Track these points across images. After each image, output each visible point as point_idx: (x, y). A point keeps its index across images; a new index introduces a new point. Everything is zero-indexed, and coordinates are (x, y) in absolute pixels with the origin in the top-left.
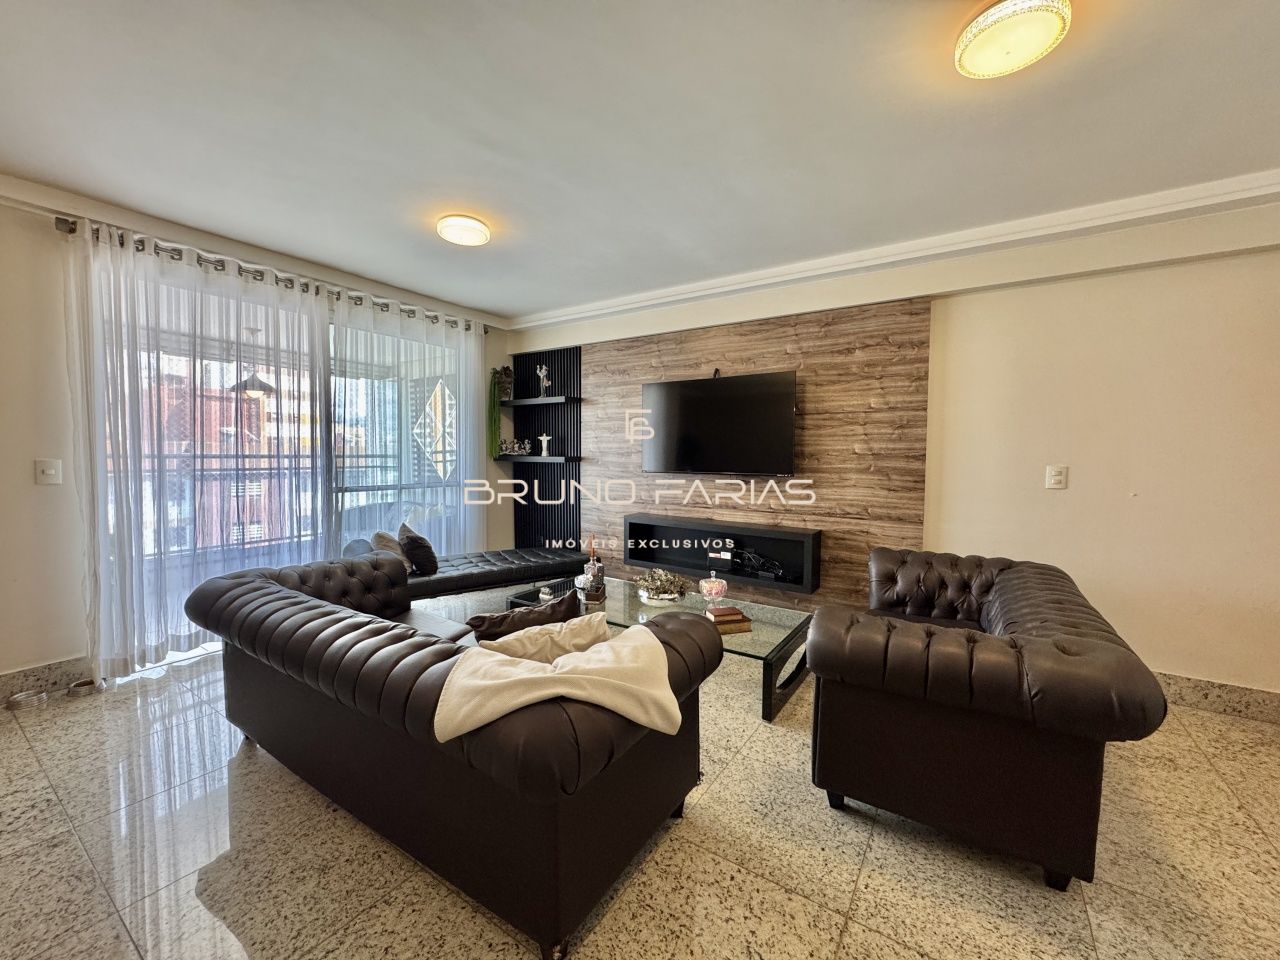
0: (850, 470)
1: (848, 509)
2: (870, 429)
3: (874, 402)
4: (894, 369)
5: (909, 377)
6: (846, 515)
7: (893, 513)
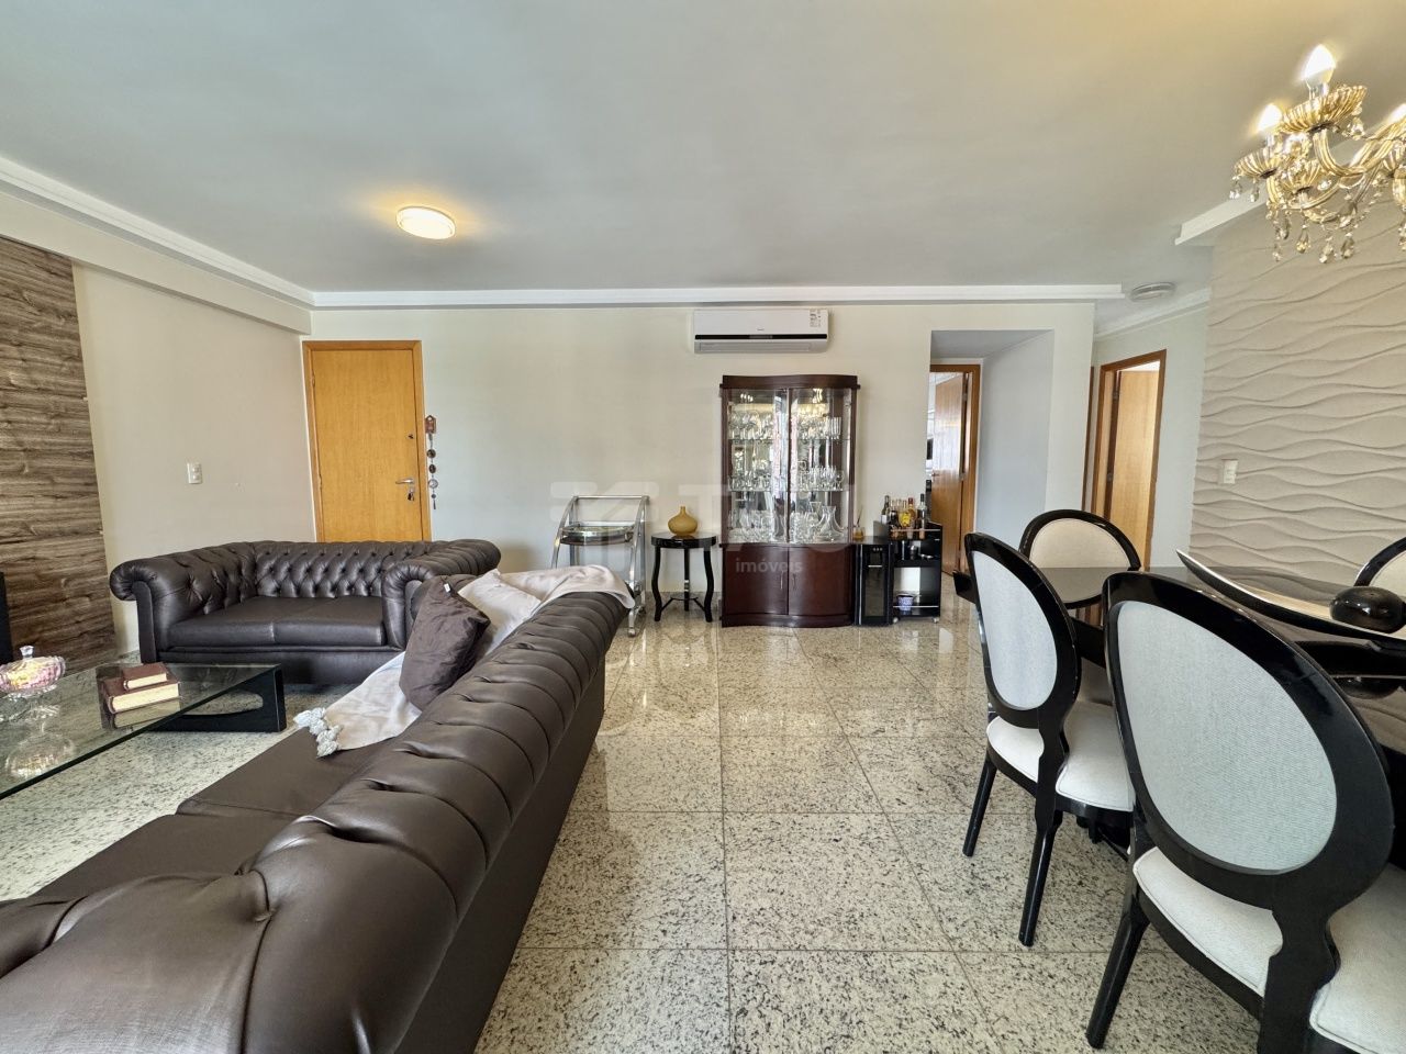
2: (14, 415)
3: (13, 376)
4: (36, 337)
5: (58, 352)
7: (66, 526)
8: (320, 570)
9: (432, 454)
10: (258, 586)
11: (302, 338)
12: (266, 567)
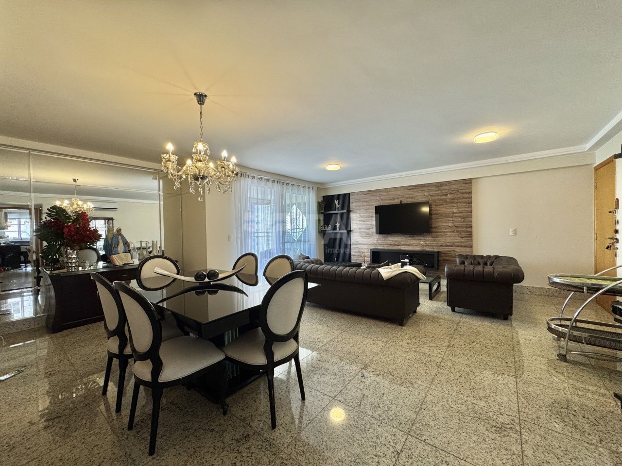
0: (447, 232)
1: (449, 244)
2: (454, 219)
3: (455, 210)
4: (461, 200)
5: (466, 202)
6: (447, 246)
7: (463, 244)
9: (618, 222)
11: (595, 165)
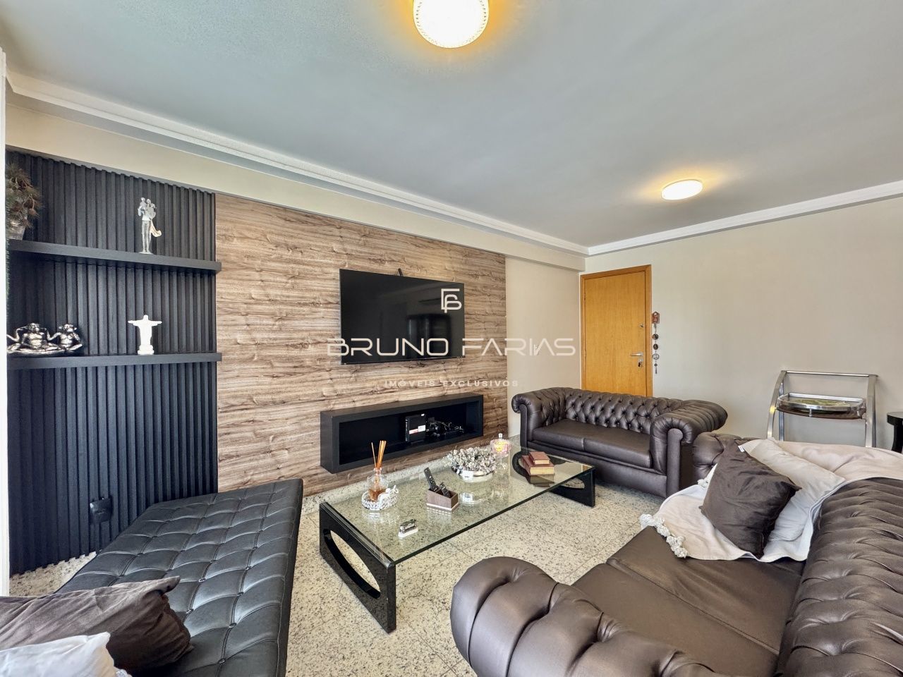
3: (487, 309)
4: (494, 291)
5: (500, 297)
7: (497, 374)
8: (599, 409)
9: (656, 337)
10: (566, 413)
11: (580, 274)
12: (570, 403)
